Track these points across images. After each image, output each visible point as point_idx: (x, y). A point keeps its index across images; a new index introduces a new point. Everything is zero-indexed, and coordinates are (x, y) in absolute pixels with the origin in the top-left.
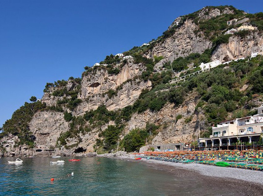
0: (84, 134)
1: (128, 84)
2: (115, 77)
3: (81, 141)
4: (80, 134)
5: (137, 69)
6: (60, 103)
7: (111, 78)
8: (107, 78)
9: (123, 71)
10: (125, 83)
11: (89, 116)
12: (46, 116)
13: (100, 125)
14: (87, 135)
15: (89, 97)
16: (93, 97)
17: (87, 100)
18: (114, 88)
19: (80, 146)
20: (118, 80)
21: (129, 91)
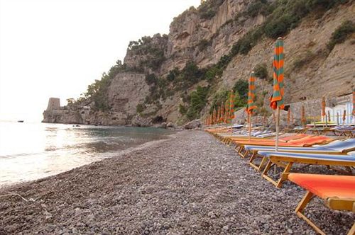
0: (164, 99)
1: (227, 27)
2: (210, 23)
3: (160, 107)
4: (160, 100)
5: (240, 4)
7: (204, 24)
8: (199, 26)
9: (220, 12)
10: (222, 27)
11: (173, 76)
12: (125, 78)
13: (186, 87)
14: (168, 100)
15: (176, 52)
16: (180, 51)
17: (174, 57)
18: (207, 38)
19: (158, 114)
20: (214, 26)
21: (228, 36)
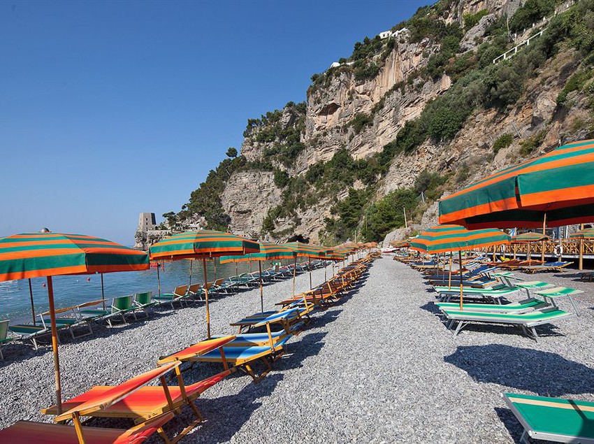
0: (304, 210)
1: (396, 95)
2: (369, 85)
3: (298, 222)
4: (298, 211)
5: (417, 55)
6: (269, 154)
7: (361, 88)
8: (353, 92)
9: (386, 68)
10: (388, 94)
11: (317, 173)
12: (245, 180)
13: (336, 189)
14: (310, 211)
15: (319, 135)
16: (325, 134)
17: (315, 143)
18: (367, 110)
19: (297, 232)
20: (377, 90)
21: (397, 110)
